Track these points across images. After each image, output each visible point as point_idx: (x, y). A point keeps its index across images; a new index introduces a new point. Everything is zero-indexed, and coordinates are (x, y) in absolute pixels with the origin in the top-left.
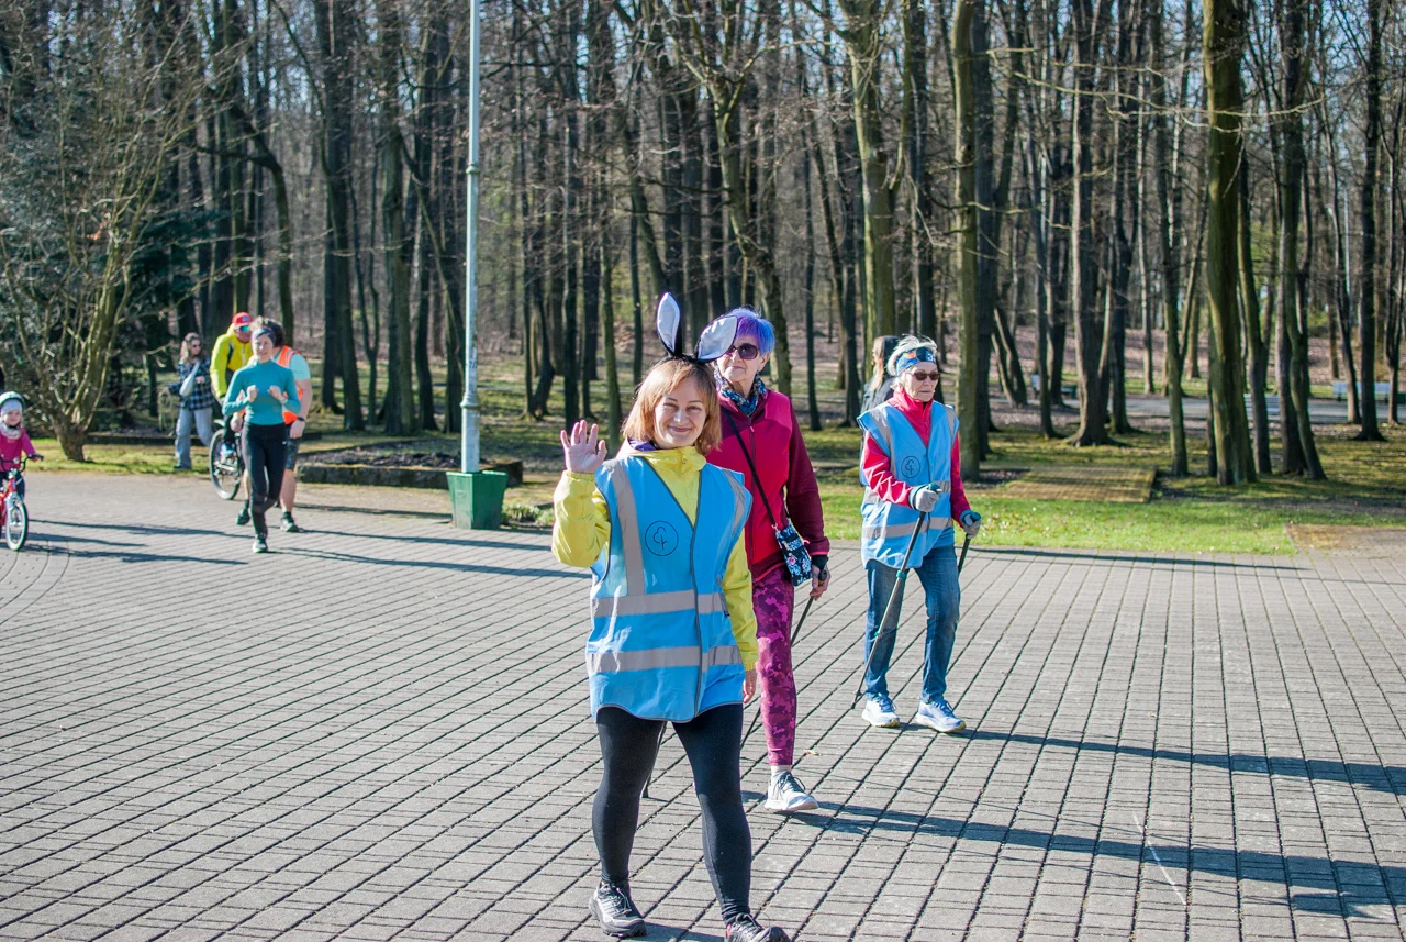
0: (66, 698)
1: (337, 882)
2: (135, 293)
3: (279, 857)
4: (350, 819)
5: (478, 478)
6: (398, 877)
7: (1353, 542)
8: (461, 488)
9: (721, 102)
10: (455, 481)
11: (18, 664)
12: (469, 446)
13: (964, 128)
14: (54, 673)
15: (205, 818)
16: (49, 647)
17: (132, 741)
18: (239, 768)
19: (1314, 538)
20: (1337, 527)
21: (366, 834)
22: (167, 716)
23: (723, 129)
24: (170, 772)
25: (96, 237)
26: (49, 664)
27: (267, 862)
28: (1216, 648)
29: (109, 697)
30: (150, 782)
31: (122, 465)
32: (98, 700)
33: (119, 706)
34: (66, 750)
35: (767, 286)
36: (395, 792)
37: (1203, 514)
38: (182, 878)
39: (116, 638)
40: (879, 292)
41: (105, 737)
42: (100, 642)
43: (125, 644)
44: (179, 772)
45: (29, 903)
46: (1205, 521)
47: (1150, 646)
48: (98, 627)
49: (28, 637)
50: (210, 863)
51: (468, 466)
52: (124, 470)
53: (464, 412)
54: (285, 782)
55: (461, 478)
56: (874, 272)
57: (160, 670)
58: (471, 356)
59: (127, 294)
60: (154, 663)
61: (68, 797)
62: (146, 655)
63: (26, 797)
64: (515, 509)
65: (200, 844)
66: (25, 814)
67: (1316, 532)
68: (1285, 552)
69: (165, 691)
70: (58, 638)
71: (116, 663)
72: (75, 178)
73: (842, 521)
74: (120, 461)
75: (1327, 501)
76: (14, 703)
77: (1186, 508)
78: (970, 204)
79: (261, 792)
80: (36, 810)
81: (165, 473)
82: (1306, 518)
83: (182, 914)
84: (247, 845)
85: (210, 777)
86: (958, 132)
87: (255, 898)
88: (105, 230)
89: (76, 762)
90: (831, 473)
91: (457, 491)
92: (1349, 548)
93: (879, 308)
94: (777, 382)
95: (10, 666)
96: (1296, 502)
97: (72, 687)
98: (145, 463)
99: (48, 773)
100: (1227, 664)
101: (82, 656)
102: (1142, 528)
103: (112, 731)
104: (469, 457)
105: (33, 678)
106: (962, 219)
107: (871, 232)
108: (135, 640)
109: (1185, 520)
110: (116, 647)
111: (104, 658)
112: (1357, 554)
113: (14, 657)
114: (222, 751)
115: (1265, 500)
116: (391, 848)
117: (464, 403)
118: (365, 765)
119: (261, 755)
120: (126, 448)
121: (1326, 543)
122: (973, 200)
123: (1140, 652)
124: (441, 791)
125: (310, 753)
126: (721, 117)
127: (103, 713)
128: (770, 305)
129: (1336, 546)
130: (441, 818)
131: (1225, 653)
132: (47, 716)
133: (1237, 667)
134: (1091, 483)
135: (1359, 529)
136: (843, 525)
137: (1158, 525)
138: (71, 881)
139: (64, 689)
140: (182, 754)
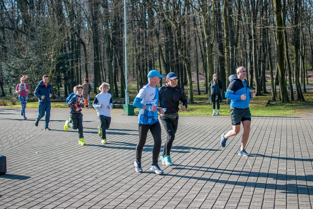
0: (57, 145)
1: (110, 169)
2: (57, 71)
3: (100, 166)
4: (111, 161)
5: (129, 106)
6: (120, 168)
7: (304, 112)
8: (126, 107)
9: (176, 27)
10: (125, 106)
11: (47, 141)
12: (127, 99)
13: (226, 31)
14: (54, 142)
15: (87, 161)
16: (52, 138)
17: (71, 151)
18: (90, 155)
19: (297, 112)
20: (302, 110)
21: (114, 163)
22: (76, 147)
23: (176, 33)
24: (79, 155)
25: (48, 60)
26: (53, 140)
27: (98, 167)
28: (270, 131)
29: (65, 145)
30: (76, 157)
31: (55, 106)
32: (63, 146)
33: (67, 146)
34: (60, 153)
35: (187, 65)
36: (118, 157)
37: (277, 108)
38: (85, 169)
39: (63, 136)
40: (210, 65)
41: (66, 151)
42: (61, 137)
43: (65, 137)
44: (80, 155)
45: (60, 173)
46: (276, 110)
47: (258, 132)
48: (59, 134)
49: (47, 136)
50: (89, 167)
51: (127, 103)
52: (56, 107)
53: (126, 92)
54: (99, 156)
55: (126, 106)
56: (209, 61)
57: (73, 141)
58: (127, 82)
59: (55, 71)
60: (71, 140)
61: (62, 159)
62: (70, 138)
63: (55, 159)
64: (136, 112)
65: (86, 165)
66: (56, 162)
67: (298, 111)
68: (289, 115)
69: (75, 144)
70: (53, 136)
71: (65, 140)
72: (44, 48)
73: (202, 112)
74: (55, 105)
75: (303, 105)
76: (48, 146)
77: (273, 107)
78: (228, 47)
79: (95, 158)
80: (57, 161)
81: (65, 107)
82: (297, 108)
83: (86, 174)
84: (94, 165)
85: (86, 156)
86: (225, 32)
87: (97, 171)
88: (50, 58)
89: (62, 154)
90: (201, 103)
91: (125, 108)
92: (303, 114)
93: (210, 69)
94: (189, 85)
95: (45, 141)
96: (296, 106)
97: (58, 144)
98: (60, 106)
99: (58, 156)
100: (271, 134)
101: (58, 139)
102: (263, 111)
103: (67, 150)
104: (127, 102)
105: (50, 143)
106: (226, 50)
107: (208, 53)
108: (67, 136)
109: (272, 110)
110: (64, 137)
111: (62, 139)
112: (304, 115)
113: (45, 139)
114: (88, 152)
115: (290, 105)
116: (119, 164)
117: (126, 91)
118: (112, 154)
119: (94, 153)
120: (55, 103)
121: (299, 113)
122: (229, 46)
123: (255, 132)
124: (126, 157)
125: (102, 152)
126: (176, 30)
127: (64, 147)
128: (187, 69)
129: (301, 113)
130: (127, 160)
131: (271, 132)
132: (55, 148)
133: (273, 134)
134: (255, 103)
135: (307, 110)
136: (203, 113)
137: (266, 111)
138: (66, 170)
139: (56, 144)
140: (80, 153)
